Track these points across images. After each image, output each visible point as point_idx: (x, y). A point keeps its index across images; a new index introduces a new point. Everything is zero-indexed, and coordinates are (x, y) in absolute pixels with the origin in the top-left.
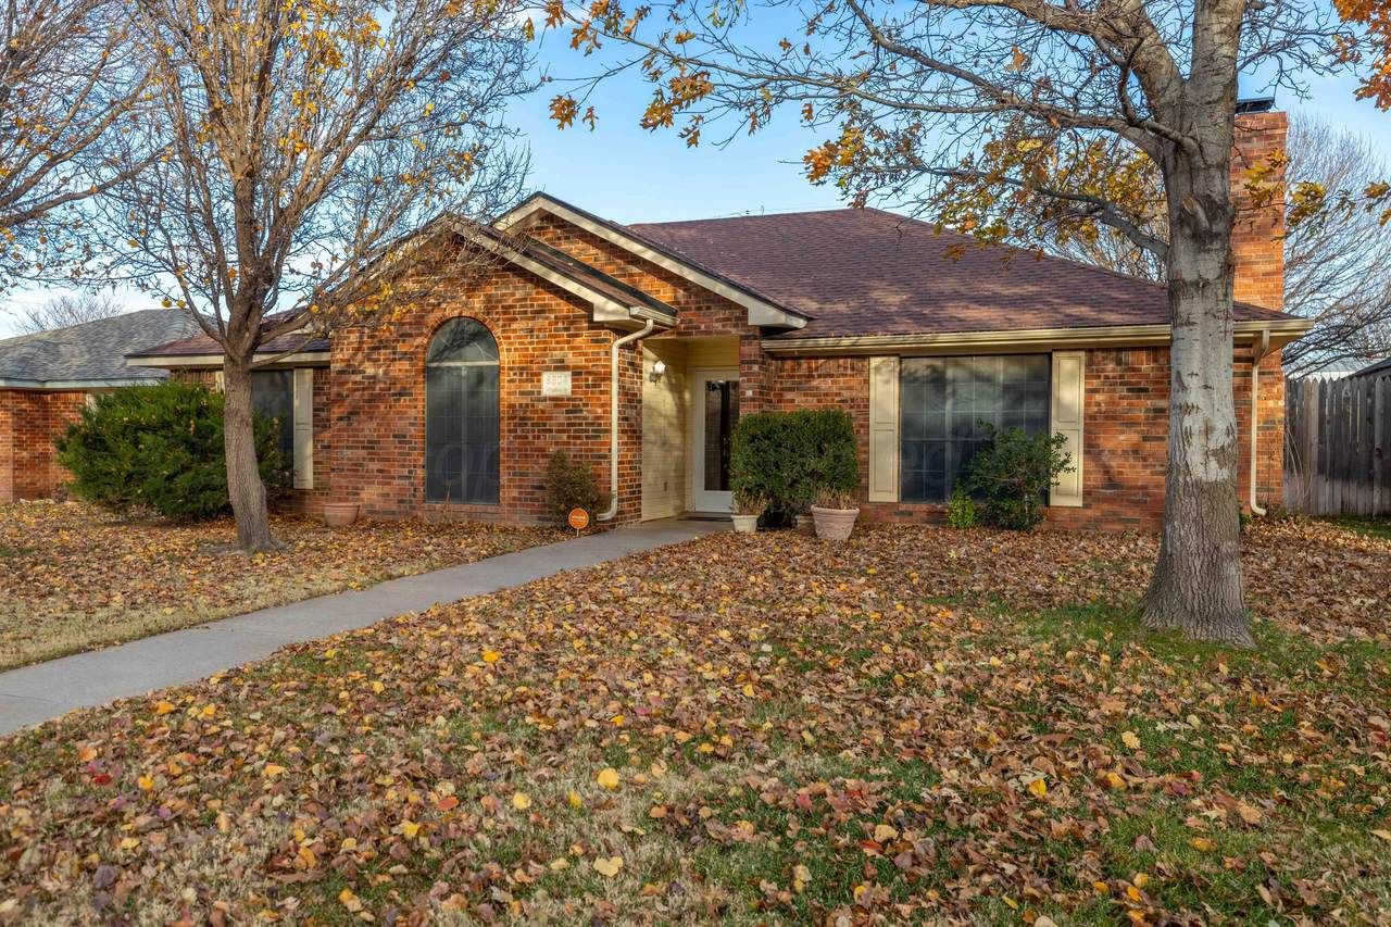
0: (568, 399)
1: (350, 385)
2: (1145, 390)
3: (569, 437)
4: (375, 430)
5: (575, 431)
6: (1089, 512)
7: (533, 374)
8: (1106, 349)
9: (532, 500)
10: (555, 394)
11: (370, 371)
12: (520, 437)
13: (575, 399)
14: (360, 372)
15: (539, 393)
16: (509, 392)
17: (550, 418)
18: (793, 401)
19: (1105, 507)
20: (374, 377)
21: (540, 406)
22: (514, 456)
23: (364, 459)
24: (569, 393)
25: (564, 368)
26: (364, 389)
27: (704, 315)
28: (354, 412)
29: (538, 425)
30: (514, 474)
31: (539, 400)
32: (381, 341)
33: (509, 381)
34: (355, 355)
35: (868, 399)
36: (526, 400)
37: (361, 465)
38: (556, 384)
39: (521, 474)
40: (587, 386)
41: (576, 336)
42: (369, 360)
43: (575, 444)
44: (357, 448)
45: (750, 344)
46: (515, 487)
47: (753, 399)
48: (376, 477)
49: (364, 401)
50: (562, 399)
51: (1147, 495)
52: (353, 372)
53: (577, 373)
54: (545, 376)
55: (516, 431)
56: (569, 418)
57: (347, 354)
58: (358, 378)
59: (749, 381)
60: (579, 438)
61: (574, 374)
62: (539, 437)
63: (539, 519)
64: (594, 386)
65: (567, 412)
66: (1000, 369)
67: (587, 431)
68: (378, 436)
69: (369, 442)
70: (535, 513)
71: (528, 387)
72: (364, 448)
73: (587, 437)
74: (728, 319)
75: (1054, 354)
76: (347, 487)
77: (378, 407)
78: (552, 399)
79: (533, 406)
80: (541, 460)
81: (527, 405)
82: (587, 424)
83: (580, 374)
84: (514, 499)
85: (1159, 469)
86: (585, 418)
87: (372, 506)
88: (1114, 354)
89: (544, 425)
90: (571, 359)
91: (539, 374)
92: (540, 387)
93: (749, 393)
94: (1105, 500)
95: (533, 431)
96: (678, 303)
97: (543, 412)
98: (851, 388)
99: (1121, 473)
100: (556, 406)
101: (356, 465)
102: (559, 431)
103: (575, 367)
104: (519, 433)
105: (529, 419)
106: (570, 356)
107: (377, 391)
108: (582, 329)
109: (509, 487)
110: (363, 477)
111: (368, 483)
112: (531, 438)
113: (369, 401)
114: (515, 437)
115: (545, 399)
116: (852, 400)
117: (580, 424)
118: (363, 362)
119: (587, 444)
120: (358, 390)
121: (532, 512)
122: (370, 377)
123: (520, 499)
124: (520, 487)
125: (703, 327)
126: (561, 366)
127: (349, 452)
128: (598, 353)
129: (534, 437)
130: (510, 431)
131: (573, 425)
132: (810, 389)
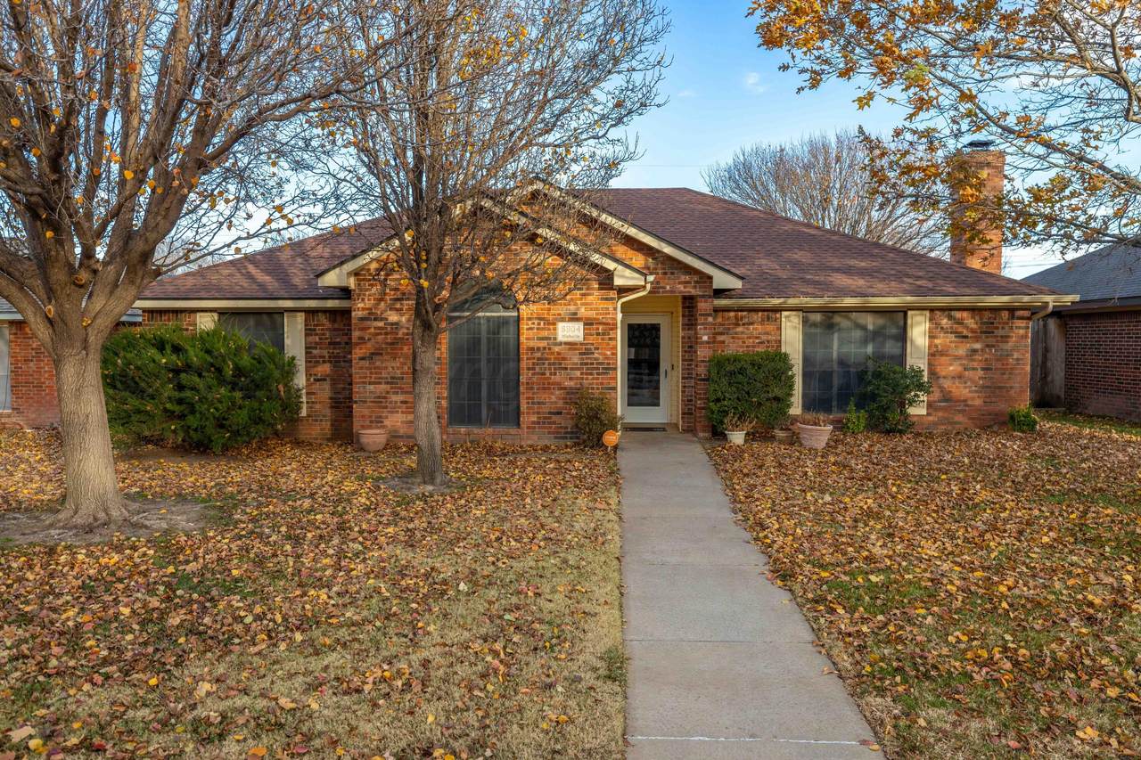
0: (581, 344)
1: (372, 330)
2: (966, 337)
3: (582, 374)
4: (398, 369)
5: (588, 369)
6: (931, 418)
7: (549, 324)
8: (942, 309)
9: (549, 423)
10: (570, 340)
11: (393, 317)
12: (538, 373)
13: (587, 344)
14: (382, 319)
15: (555, 339)
16: (529, 336)
17: (564, 359)
18: (723, 342)
19: (940, 414)
20: (397, 324)
21: (557, 349)
22: (532, 388)
23: (388, 393)
24: (581, 339)
25: (578, 320)
26: (386, 334)
27: (669, 278)
28: (377, 353)
29: (554, 364)
30: (533, 403)
31: (556, 344)
32: (404, 294)
33: (528, 329)
34: (378, 304)
35: (780, 341)
36: (543, 344)
37: (385, 398)
38: (569, 332)
39: (539, 403)
40: (598, 334)
41: (588, 295)
42: (391, 309)
43: (587, 379)
44: (380, 383)
45: (706, 302)
46: (534, 413)
47: (708, 343)
48: (399, 407)
49: (387, 343)
50: (575, 344)
51: (967, 405)
52: (375, 319)
53: (588, 323)
54: (560, 325)
55: (534, 369)
56: (582, 359)
57: (369, 303)
58: (381, 324)
59: (705, 329)
60: (591, 374)
61: (585, 324)
62: (555, 374)
63: (556, 438)
64: (604, 334)
65: (580, 354)
66: (870, 322)
67: (598, 369)
68: (402, 373)
69: (392, 378)
70: (553, 433)
71: (546, 333)
72: (387, 383)
73: (598, 374)
74: (689, 282)
75: (910, 313)
76: (371, 417)
77: (402, 349)
78: (566, 343)
79: (550, 349)
80: (557, 392)
81: (545, 348)
82: (597, 364)
83: (592, 324)
84: (533, 422)
85: (974, 388)
86: (596, 359)
87: (396, 431)
88: (947, 313)
89: (560, 364)
90: (583, 312)
91: (554, 324)
92: (556, 334)
93: (705, 338)
94: (941, 409)
95: (550, 369)
96: (648, 268)
97: (559, 354)
98: (768, 333)
99: (950, 392)
100: (570, 349)
101: (379, 397)
102: (572, 369)
103: (587, 319)
104: (537, 370)
105: (546, 359)
106: (583, 310)
107: (400, 335)
108: (593, 289)
109: (528, 413)
110: (386, 407)
111: (392, 412)
112: (548, 375)
113: (392, 344)
114: (533, 374)
115: (561, 344)
116: (768, 342)
117: (592, 364)
118: (386, 311)
119: (598, 379)
120: (381, 334)
121: (549, 433)
122: (392, 324)
123: (539, 423)
124: (538, 413)
125: (668, 288)
126: (574, 318)
127: (372, 387)
128: (607, 309)
129: (551, 374)
130: (529, 369)
131: (587, 364)
132: (736, 333)
